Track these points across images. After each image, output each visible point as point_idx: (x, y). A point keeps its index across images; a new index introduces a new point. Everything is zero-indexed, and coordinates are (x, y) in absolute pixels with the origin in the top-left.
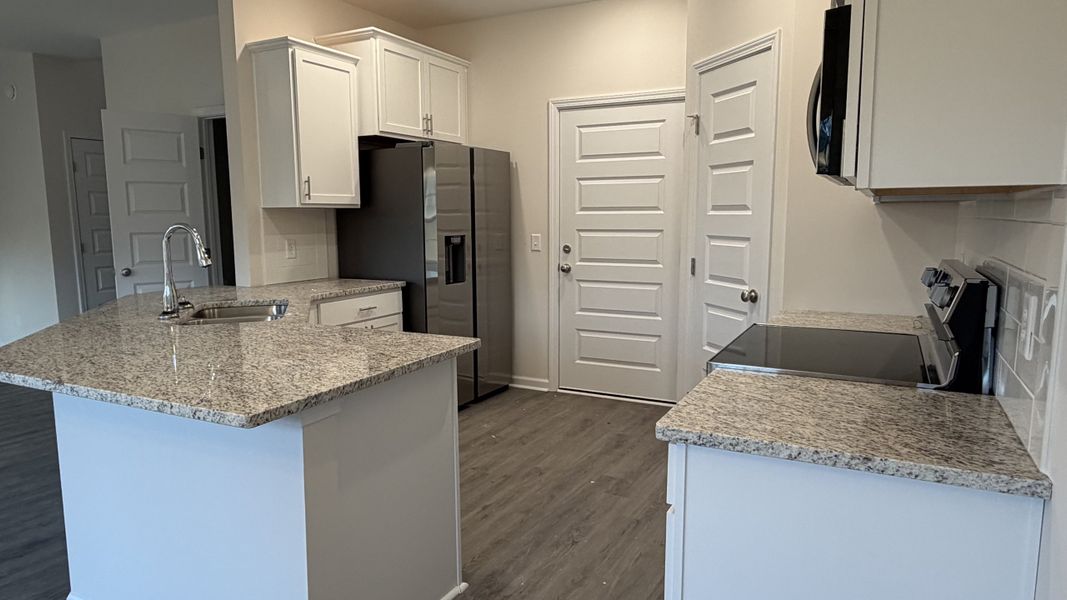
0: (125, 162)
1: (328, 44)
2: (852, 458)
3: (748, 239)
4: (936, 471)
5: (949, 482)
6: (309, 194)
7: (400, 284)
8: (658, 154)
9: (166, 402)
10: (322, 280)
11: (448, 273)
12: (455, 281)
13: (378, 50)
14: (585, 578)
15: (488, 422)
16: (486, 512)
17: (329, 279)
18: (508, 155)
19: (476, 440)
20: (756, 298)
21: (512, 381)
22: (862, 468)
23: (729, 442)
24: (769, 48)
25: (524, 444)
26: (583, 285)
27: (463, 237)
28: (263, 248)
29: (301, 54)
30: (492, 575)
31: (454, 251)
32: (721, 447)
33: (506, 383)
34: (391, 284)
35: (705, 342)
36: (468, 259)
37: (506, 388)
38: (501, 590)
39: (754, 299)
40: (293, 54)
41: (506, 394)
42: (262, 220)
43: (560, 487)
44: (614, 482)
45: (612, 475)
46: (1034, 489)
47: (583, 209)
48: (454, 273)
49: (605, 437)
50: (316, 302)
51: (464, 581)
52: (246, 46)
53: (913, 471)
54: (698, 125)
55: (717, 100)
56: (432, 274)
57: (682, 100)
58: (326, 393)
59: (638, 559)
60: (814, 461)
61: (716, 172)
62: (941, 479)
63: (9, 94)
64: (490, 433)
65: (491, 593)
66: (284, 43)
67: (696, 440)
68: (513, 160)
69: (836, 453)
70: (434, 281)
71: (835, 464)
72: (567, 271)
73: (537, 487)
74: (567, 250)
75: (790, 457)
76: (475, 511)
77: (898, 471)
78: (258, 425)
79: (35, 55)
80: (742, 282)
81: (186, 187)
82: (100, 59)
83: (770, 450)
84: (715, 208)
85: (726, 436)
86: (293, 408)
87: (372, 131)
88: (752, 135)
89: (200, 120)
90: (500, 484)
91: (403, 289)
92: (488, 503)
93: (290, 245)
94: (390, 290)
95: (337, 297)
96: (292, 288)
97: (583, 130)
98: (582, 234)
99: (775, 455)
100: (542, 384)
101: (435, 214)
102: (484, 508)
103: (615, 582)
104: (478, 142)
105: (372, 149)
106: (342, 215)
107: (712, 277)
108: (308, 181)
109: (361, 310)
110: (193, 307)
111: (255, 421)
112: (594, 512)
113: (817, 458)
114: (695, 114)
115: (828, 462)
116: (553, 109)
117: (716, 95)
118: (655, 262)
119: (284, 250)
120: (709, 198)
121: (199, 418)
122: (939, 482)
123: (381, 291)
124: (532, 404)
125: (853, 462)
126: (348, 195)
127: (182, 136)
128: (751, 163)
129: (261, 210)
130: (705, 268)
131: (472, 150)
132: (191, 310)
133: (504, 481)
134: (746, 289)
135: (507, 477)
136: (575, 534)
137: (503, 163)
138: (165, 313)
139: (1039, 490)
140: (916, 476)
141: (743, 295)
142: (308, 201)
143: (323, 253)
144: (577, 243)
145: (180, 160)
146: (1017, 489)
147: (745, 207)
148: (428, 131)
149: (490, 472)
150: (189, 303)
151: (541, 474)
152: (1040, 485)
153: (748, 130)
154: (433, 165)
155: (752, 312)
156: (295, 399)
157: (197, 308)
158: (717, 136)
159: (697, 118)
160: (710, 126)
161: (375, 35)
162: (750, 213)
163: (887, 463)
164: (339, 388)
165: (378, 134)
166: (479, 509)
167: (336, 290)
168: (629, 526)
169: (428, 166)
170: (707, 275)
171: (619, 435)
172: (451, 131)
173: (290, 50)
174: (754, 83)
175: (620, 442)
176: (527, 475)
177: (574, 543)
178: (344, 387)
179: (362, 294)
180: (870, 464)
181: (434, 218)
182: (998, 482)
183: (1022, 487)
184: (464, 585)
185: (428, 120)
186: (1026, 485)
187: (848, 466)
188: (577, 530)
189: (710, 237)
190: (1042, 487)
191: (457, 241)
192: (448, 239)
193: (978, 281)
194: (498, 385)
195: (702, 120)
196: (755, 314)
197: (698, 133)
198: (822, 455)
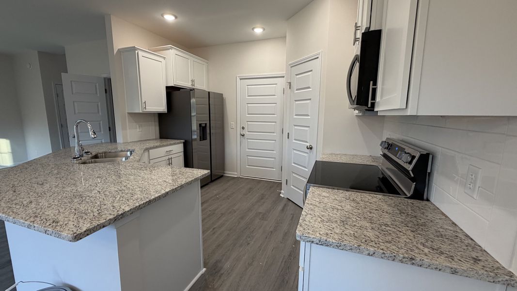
0: (73, 94)
1: (155, 51)
2: (404, 258)
3: (309, 127)
4: (452, 268)
5: (459, 274)
6: (145, 108)
7: (182, 141)
8: (274, 95)
9: (31, 224)
10: (153, 139)
11: (200, 137)
12: (203, 140)
13: (173, 54)
14: (253, 261)
15: (215, 190)
16: (215, 230)
17: (156, 139)
18: (222, 94)
19: (211, 198)
20: (312, 148)
21: (224, 173)
22: (409, 263)
23: (336, 244)
24: (318, 58)
25: (229, 199)
26: (249, 140)
27: (206, 124)
28: (128, 128)
29: (140, 53)
30: (216, 262)
31: (203, 129)
32: (332, 246)
33: (222, 174)
34: (179, 141)
35: (293, 162)
36: (208, 131)
37: (222, 176)
38: (220, 271)
39: (311, 148)
40: (138, 53)
41: (222, 178)
42: (127, 117)
43: (242, 218)
44: (262, 214)
45: (261, 211)
46: (509, 282)
47: (249, 114)
48: (203, 137)
49: (257, 195)
50: (148, 149)
51: (204, 267)
52: (119, 50)
53: (438, 267)
54: (290, 86)
55: (297, 77)
56: (195, 137)
57: (284, 77)
58: (128, 211)
59: (273, 250)
60: (382, 258)
61: (297, 102)
62: (454, 272)
63: (28, 67)
64: (216, 195)
65: (215, 273)
66: (134, 49)
67: (318, 242)
68: (224, 96)
69: (395, 254)
70: (195, 139)
71: (394, 260)
72: (243, 135)
73: (234, 218)
74: (243, 128)
75: (369, 254)
76: (209, 231)
77: (429, 266)
78: (81, 239)
79: (38, 52)
80: (307, 142)
81: (99, 103)
82: (65, 55)
83: (358, 250)
84: (296, 115)
85: (334, 241)
86: (106, 224)
87: (171, 84)
88: (311, 89)
89: (105, 78)
90: (220, 217)
91: (184, 143)
92: (215, 227)
93: (139, 127)
94: (178, 143)
95: (157, 147)
96: (139, 143)
97: (249, 87)
98: (249, 123)
99: (361, 252)
100: (235, 174)
101: (195, 114)
102: (214, 229)
103: (265, 263)
104: (212, 90)
105: (171, 91)
106: (160, 115)
107: (295, 140)
108: (145, 103)
109: (167, 151)
110: (91, 154)
111: (77, 237)
112: (255, 229)
113: (383, 256)
114: (289, 81)
115: (390, 258)
116: (238, 79)
117: (297, 75)
118: (274, 133)
119: (137, 128)
120: (294, 112)
121: (48, 234)
122: (453, 273)
123: (175, 144)
124: (231, 182)
125: (404, 260)
126: (162, 108)
127: (97, 84)
128: (310, 99)
129: (127, 114)
130: (292, 136)
131: (209, 93)
132: (90, 155)
133: (221, 216)
134: (308, 144)
135: (222, 214)
136: (249, 239)
137: (220, 98)
138: (74, 158)
139: (512, 283)
140: (440, 270)
141: (307, 147)
142: (145, 110)
143: (153, 129)
144: (247, 126)
145: (96, 93)
146: (499, 281)
147: (308, 115)
148: (193, 85)
149: (216, 212)
150: (89, 152)
151: (235, 212)
152: (513, 280)
153: (309, 88)
154: (194, 98)
155: (310, 153)
156: (108, 218)
157: (94, 154)
158: (297, 90)
159: (290, 83)
160: (295, 86)
161: (171, 48)
162: (309, 117)
163: (424, 262)
164: (136, 207)
165: (173, 85)
166: (212, 229)
167: (158, 144)
168: (268, 234)
169: (192, 98)
170: (293, 139)
171: (262, 194)
172: (202, 85)
173: (136, 52)
174: (312, 71)
175: (262, 197)
176: (230, 212)
177: (248, 244)
178: (139, 206)
179: (167, 145)
180: (413, 262)
181: (195, 115)
182: (488, 277)
183: (502, 280)
184: (204, 269)
185: (193, 81)
186: (504, 279)
187: (401, 261)
188: (249, 237)
189: (294, 125)
190: (514, 281)
191: (204, 125)
192: (200, 125)
193: (425, 153)
194: (219, 175)
195: (292, 84)
196: (311, 153)
197: (290, 88)
198: (387, 255)
